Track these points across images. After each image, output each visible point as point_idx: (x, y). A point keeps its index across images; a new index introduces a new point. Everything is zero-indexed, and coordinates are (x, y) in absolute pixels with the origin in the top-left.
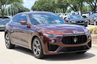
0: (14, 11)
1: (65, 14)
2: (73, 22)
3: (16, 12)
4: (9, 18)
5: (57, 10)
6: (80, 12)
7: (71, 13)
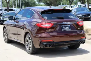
0: (20, 2)
1: (71, 6)
2: (79, 15)
3: (21, 4)
4: (14, 11)
5: (63, 2)
6: (86, 4)
7: (78, 5)
